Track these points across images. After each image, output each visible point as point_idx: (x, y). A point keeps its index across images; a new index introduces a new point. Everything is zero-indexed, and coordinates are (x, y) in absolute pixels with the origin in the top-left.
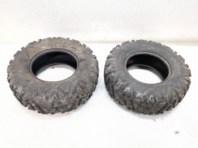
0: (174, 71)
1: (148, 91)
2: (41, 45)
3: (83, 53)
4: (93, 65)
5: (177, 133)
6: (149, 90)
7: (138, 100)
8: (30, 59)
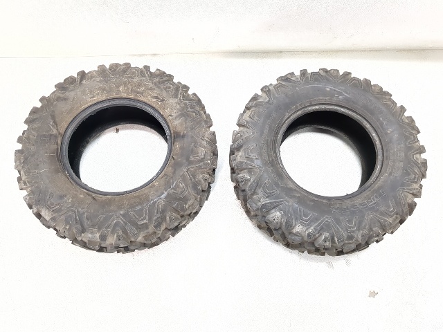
0: (388, 165)
1: (320, 224)
2: (84, 93)
3: (181, 115)
4: (202, 151)
5: (373, 294)
6: (322, 222)
7: (296, 237)
8: (62, 131)
